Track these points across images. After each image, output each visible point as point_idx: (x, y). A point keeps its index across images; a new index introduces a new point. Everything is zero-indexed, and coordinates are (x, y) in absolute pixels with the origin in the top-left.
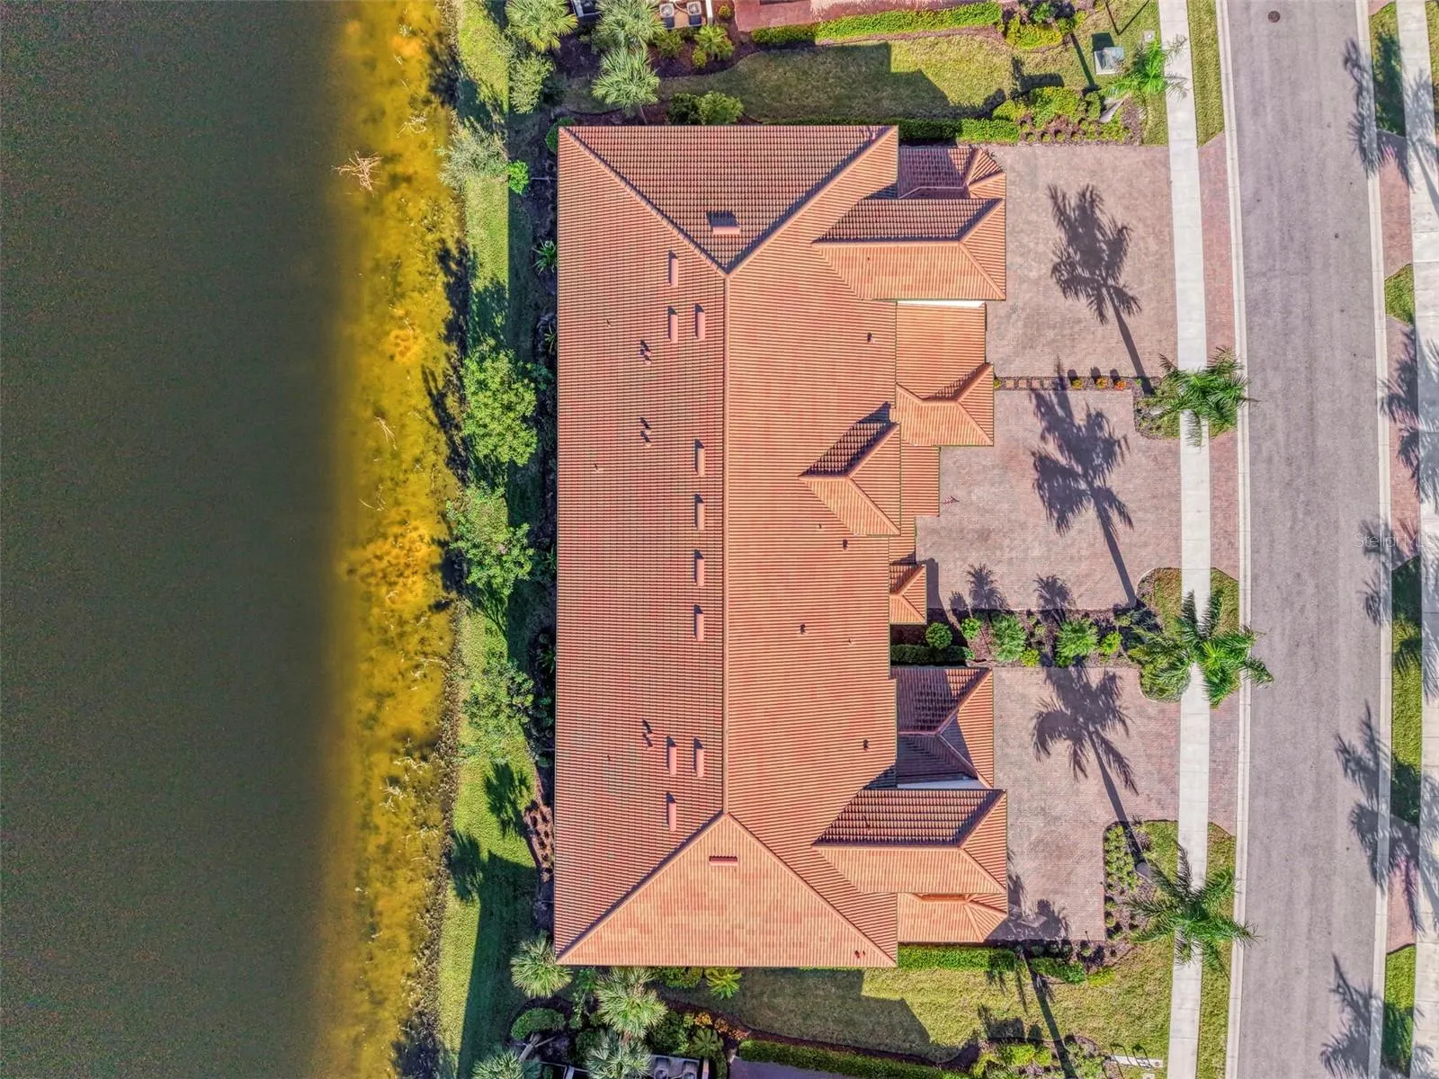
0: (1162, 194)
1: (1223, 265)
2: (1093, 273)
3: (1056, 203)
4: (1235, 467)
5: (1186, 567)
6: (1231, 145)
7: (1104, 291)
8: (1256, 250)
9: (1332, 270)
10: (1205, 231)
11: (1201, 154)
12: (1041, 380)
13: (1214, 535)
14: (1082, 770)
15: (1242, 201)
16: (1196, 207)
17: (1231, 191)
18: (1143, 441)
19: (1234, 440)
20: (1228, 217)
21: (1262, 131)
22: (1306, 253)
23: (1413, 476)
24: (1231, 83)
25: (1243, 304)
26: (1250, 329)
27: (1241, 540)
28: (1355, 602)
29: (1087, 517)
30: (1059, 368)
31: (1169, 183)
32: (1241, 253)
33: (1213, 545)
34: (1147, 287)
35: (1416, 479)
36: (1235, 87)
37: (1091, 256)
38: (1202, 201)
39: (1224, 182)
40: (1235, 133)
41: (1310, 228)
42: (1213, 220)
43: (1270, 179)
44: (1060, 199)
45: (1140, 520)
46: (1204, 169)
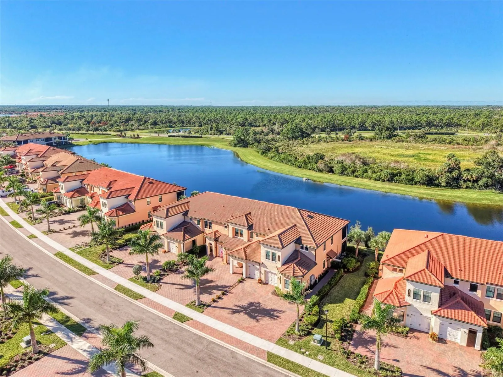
0: (260, 334)
1: (221, 338)
2: (250, 309)
3: (279, 311)
4: (162, 313)
5: (153, 293)
6: (261, 361)
7: (243, 309)
8: (217, 349)
9: (187, 364)
10: (237, 339)
11: (264, 351)
12: (231, 289)
15: (237, 353)
16: (247, 341)
17: (244, 352)
20: (235, 347)
21: (258, 372)
22: (202, 360)
23: (100, 348)
24: (285, 373)
26: (195, 334)
27: (144, 305)
28: (94, 317)
29: (189, 283)
30: (231, 293)
31: (261, 338)
32: (221, 344)
34: (234, 318)
35: (99, 349)
36: (282, 373)
37: (255, 311)
38: (247, 343)
39: (249, 352)
40: (264, 364)
41: (208, 366)
42: (238, 343)
43: (238, 364)
44: (279, 312)
45: (175, 291)
46: (258, 349)
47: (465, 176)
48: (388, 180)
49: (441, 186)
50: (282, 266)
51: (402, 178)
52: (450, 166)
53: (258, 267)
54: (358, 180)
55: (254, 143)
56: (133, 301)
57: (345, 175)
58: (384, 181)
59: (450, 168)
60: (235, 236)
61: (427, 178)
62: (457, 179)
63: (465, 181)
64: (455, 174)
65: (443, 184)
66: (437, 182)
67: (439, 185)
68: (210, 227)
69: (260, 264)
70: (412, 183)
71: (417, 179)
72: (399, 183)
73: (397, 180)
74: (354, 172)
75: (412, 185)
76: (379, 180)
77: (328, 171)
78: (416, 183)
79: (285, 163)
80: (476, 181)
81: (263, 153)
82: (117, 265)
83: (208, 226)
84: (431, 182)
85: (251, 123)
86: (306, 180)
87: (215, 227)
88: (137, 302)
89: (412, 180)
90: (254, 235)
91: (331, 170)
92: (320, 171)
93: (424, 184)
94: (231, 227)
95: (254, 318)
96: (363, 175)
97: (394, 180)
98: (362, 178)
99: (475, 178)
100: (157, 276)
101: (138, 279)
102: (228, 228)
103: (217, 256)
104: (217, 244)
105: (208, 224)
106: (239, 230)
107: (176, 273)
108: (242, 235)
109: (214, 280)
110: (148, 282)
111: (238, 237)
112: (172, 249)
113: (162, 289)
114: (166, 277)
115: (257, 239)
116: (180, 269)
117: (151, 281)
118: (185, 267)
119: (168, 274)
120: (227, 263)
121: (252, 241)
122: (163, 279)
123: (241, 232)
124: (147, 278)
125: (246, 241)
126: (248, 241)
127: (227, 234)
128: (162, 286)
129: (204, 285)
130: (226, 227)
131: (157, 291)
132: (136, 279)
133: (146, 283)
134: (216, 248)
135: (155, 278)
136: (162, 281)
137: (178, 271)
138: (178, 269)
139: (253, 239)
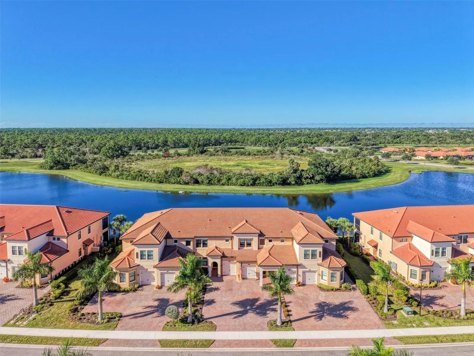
1: (346, 344)
4: (259, 347)
5: (216, 333)
10: (358, 339)
11: (391, 338)
13: (229, 341)
14: (145, 308)
18: (266, 322)
19: (271, 346)
25: (332, 350)
27: (227, 349)
29: (237, 309)
33: (225, 340)
34: (327, 323)
45: (235, 321)
47: (305, 175)
48: (252, 185)
49: (291, 184)
50: (322, 261)
51: (261, 181)
52: (294, 169)
53: (296, 270)
54: (226, 187)
55: (76, 164)
56: (207, 350)
57: (212, 184)
58: (248, 186)
59: (294, 170)
60: (240, 248)
61: (282, 179)
62: (300, 178)
63: (305, 179)
64: (298, 174)
65: (293, 183)
66: (288, 181)
67: (289, 184)
68: (205, 245)
69: (298, 266)
70: (271, 184)
71: (274, 181)
72: (260, 186)
73: (258, 184)
74: (219, 181)
75: (271, 186)
76: (244, 185)
77: (194, 183)
78: (273, 185)
79: (140, 180)
80: (313, 178)
81: (102, 173)
82: (119, 320)
83: (202, 245)
84: (284, 182)
85: (42, 145)
86: (183, 192)
87: (212, 244)
88: (211, 349)
89: (270, 182)
90: (266, 241)
91: (196, 182)
92: (187, 183)
93: (279, 184)
94: (236, 239)
95: (340, 316)
96: (228, 182)
97: (256, 184)
98: (228, 185)
99: (311, 176)
100: (196, 314)
101: (175, 326)
102: (230, 241)
103: (222, 276)
104: (223, 262)
105: (202, 242)
106: (246, 240)
107: (207, 304)
108: (249, 245)
109: (256, 297)
110: (194, 324)
111: (245, 248)
112: (168, 281)
113: (219, 324)
114: (202, 312)
115: (271, 244)
116: (205, 299)
117: (196, 321)
118: (207, 296)
119: (201, 309)
120: (243, 279)
121: (262, 248)
122: (203, 315)
123: (249, 242)
124: (188, 320)
125: (257, 249)
126: (259, 249)
127: (230, 247)
128: (214, 322)
129: (256, 305)
130: (227, 241)
131: (216, 328)
132: (173, 326)
133: (191, 325)
134: (221, 266)
135: (196, 317)
136: (205, 317)
137: (205, 302)
138: (202, 299)
139: (264, 246)
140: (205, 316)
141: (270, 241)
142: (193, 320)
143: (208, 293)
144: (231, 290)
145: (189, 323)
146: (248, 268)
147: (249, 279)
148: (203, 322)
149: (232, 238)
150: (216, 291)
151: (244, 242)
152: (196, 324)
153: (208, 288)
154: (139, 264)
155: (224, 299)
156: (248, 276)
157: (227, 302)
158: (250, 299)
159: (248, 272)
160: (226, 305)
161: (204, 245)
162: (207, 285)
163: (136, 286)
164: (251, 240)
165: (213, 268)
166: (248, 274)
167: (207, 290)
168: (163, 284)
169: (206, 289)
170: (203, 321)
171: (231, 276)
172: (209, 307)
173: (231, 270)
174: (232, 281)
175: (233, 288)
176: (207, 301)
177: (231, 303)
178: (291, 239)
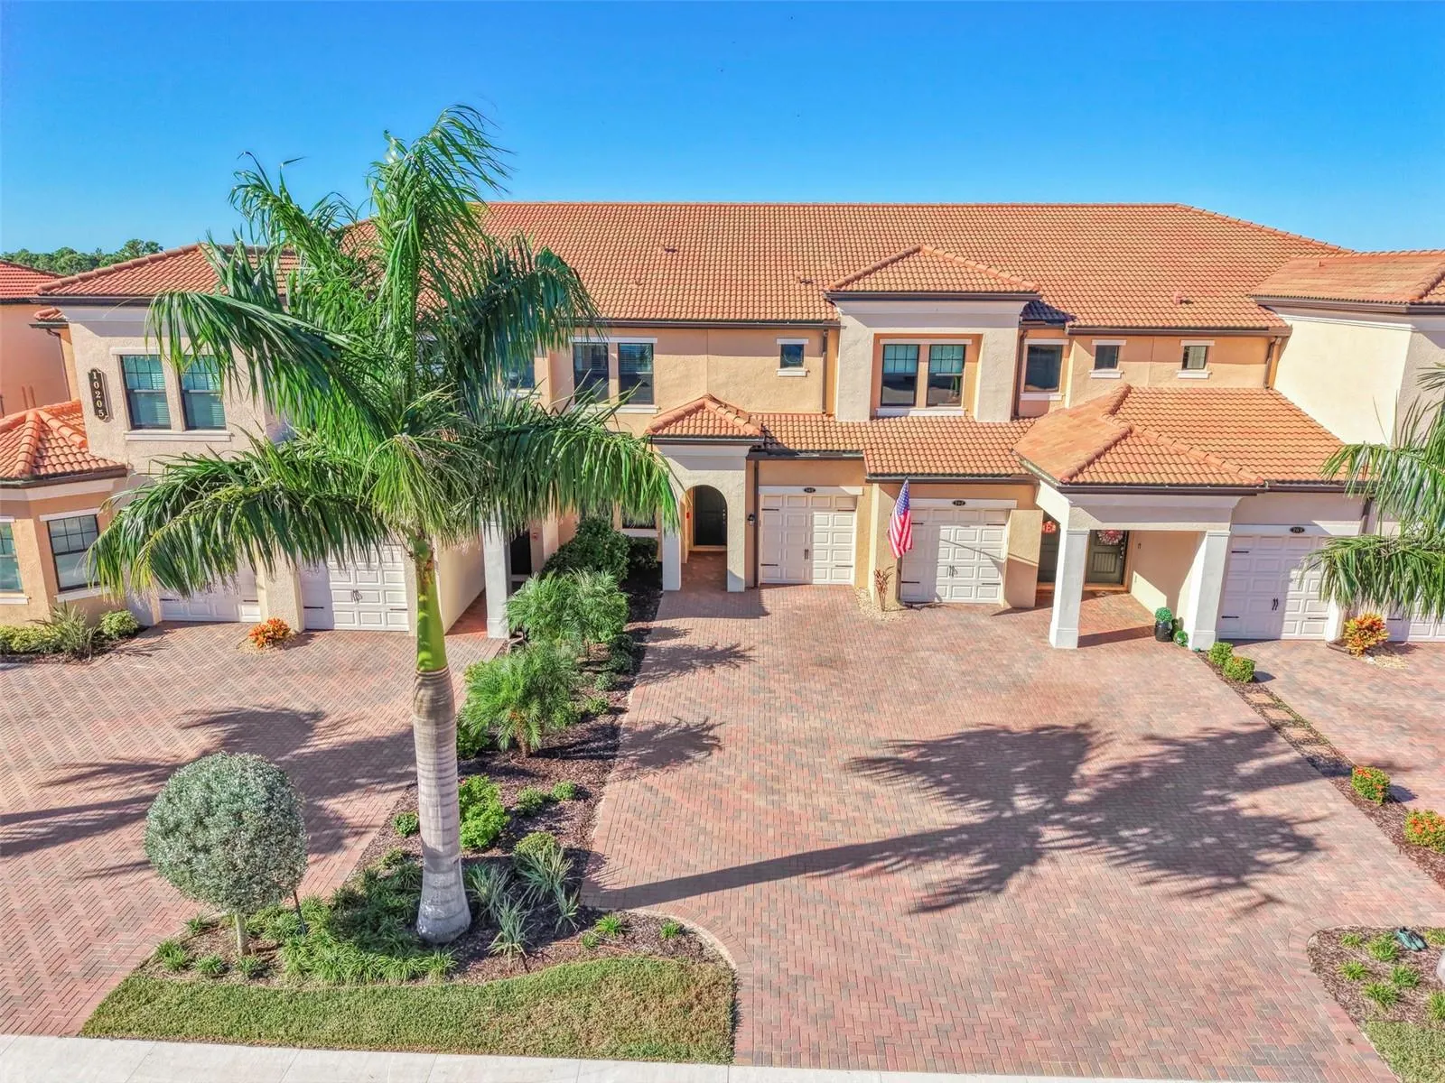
53: (1351, 528)
60: (883, 410)
68: (636, 384)
83: (614, 384)
87: (682, 380)
90: (1076, 361)
94: (856, 341)
100: (523, 846)
101: (259, 973)
102: (813, 362)
103: (754, 585)
104: (763, 490)
105: (614, 368)
106: (924, 354)
107: (645, 761)
108: (947, 387)
109: (1064, 718)
110: (480, 955)
111: (913, 413)
112: (356, 595)
113: (762, 967)
114: (587, 823)
115: (1109, 382)
116: (624, 719)
117: (509, 918)
118: (645, 699)
119: (580, 794)
120: (910, 605)
121: (1041, 410)
122: (600, 860)
123: (947, 368)
124: (426, 909)
125: (1003, 416)
126: (1016, 415)
127: (812, 405)
128: (707, 937)
129: (1085, 782)
130: (792, 355)
131: (735, 1021)
132: (236, 978)
133: (448, 973)
134: (753, 517)
135: (516, 873)
136: (616, 874)
137: (625, 737)
138: (604, 720)
139: (1054, 397)
140: (613, 862)
141: (1106, 358)
142: (477, 907)
143: (656, 679)
144: (834, 663)
145: (426, 945)
146: (946, 532)
147: (947, 606)
148: (591, 934)
149: (827, 331)
150: (720, 670)
151: (909, 368)
152: (508, 961)
153: (654, 650)
154: (120, 459)
155: (786, 723)
156: (946, 590)
157: (824, 744)
158: (1006, 730)
159: (946, 556)
160: (814, 771)
161: (632, 392)
162: (648, 631)
163: (110, 623)
164: (964, 351)
165: (691, 553)
166: (942, 571)
167: (649, 659)
168: (317, 618)
169: (639, 654)
170: (587, 918)
171: (820, 588)
172: (663, 781)
173: (816, 553)
174: (830, 613)
175: (850, 653)
176: (643, 738)
177: (845, 755)
178: (1260, 347)
